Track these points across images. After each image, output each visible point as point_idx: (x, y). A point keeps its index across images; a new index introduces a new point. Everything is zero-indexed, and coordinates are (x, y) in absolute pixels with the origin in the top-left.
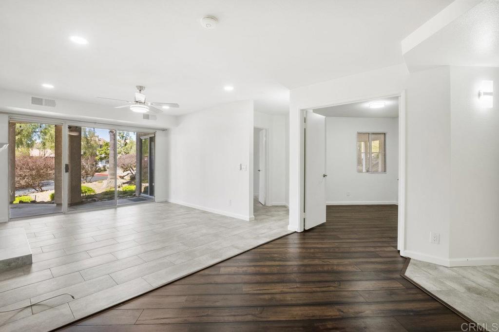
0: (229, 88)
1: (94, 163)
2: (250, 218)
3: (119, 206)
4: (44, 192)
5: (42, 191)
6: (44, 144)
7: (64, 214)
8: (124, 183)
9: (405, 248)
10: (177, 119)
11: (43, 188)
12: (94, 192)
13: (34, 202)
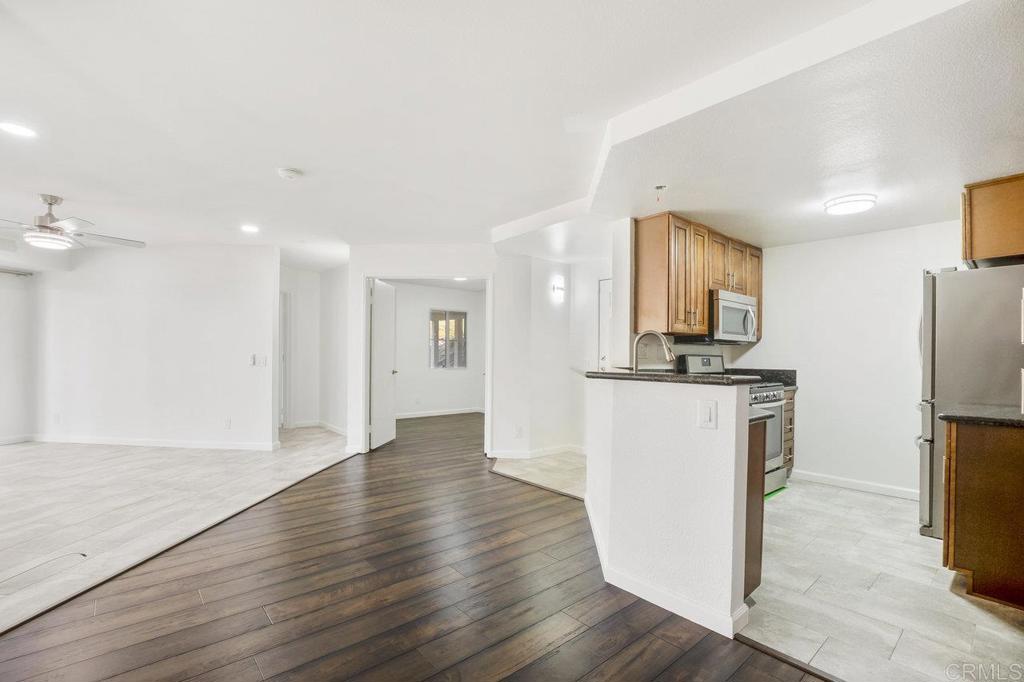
0: (249, 229)
2: (274, 446)
9: (492, 449)
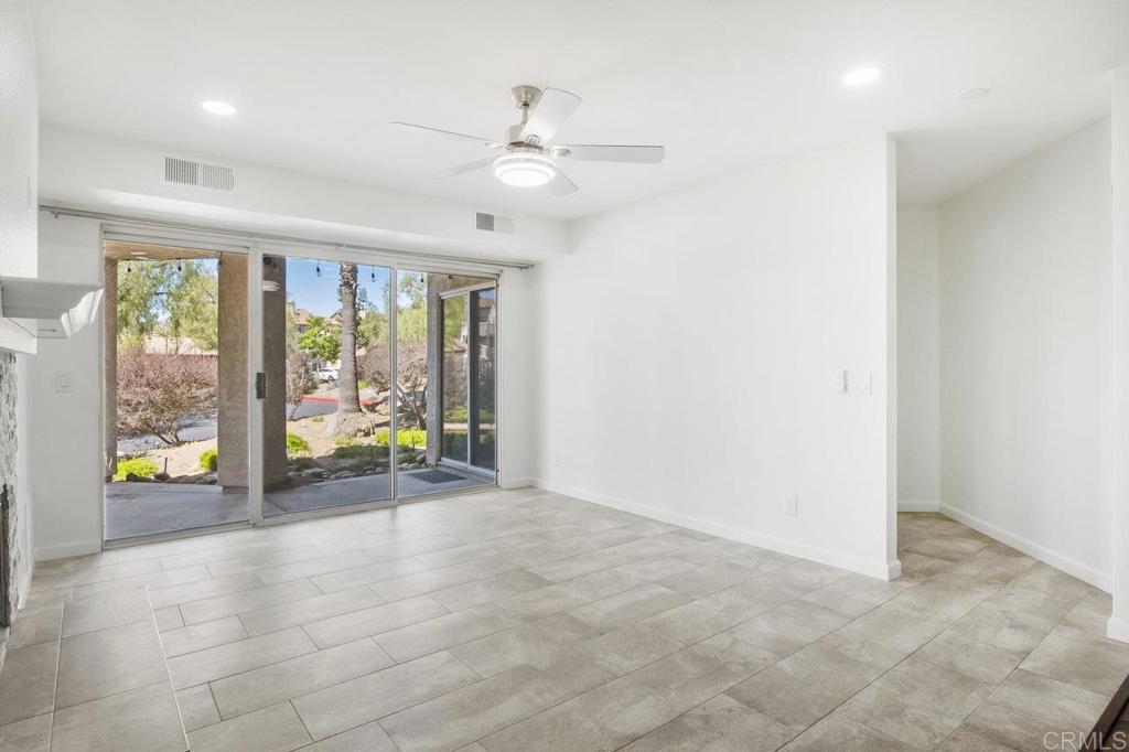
1: (302, 370)
2: (890, 571)
3: (402, 502)
4: (183, 447)
5: (179, 443)
6: (177, 324)
7: (255, 526)
8: (378, 425)
10: (570, 228)
11: (182, 435)
12: (306, 448)
13: (162, 478)
